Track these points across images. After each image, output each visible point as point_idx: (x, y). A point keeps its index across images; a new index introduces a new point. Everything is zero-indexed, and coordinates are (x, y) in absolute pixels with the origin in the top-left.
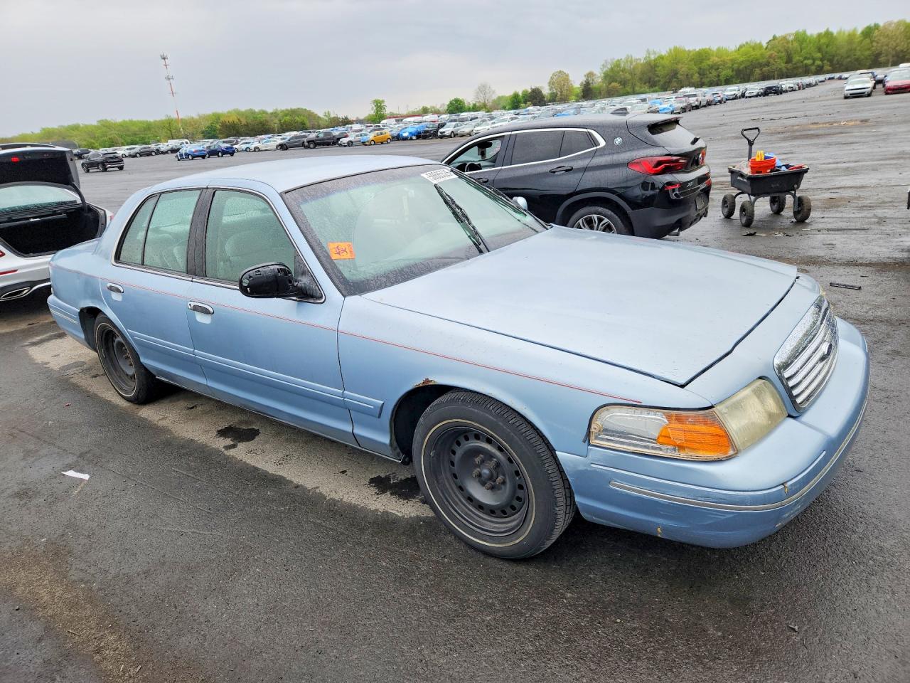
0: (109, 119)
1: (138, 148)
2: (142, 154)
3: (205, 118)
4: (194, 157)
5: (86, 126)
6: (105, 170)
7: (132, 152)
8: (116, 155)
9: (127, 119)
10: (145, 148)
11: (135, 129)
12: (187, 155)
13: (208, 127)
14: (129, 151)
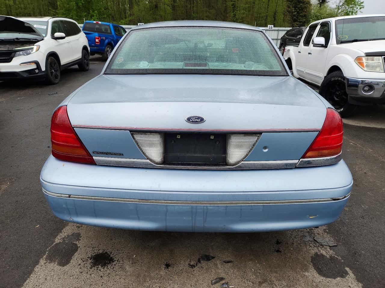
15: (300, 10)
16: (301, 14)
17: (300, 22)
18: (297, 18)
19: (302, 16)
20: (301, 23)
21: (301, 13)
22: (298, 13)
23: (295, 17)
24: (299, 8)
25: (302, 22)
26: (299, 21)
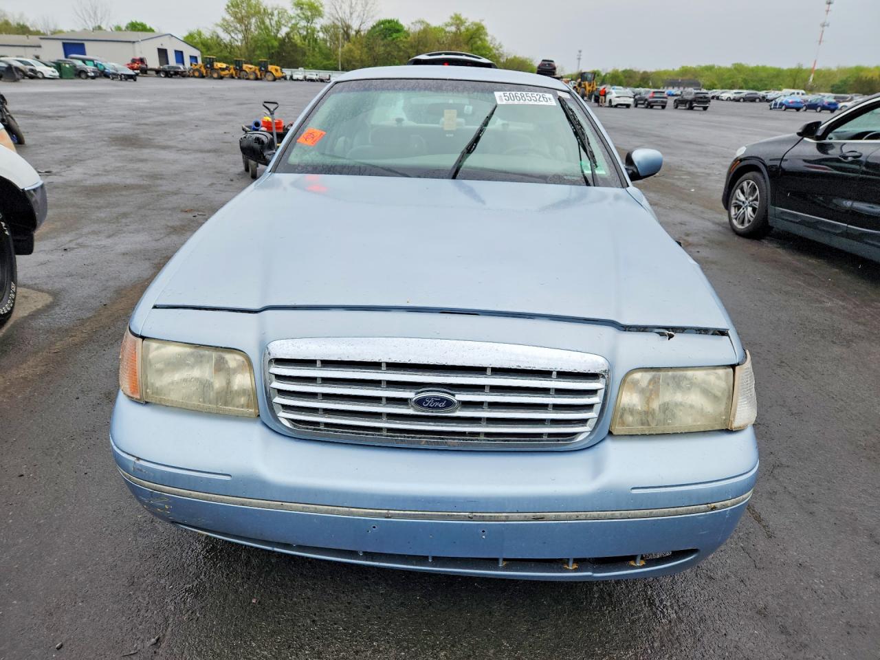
0: (743, 63)
1: (745, 92)
2: (745, 100)
3: (842, 71)
4: (788, 107)
5: (720, 68)
6: (691, 108)
7: (738, 96)
8: (707, 96)
9: (760, 65)
10: (752, 94)
11: (764, 75)
12: (782, 104)
13: (842, 81)
14: (735, 95)
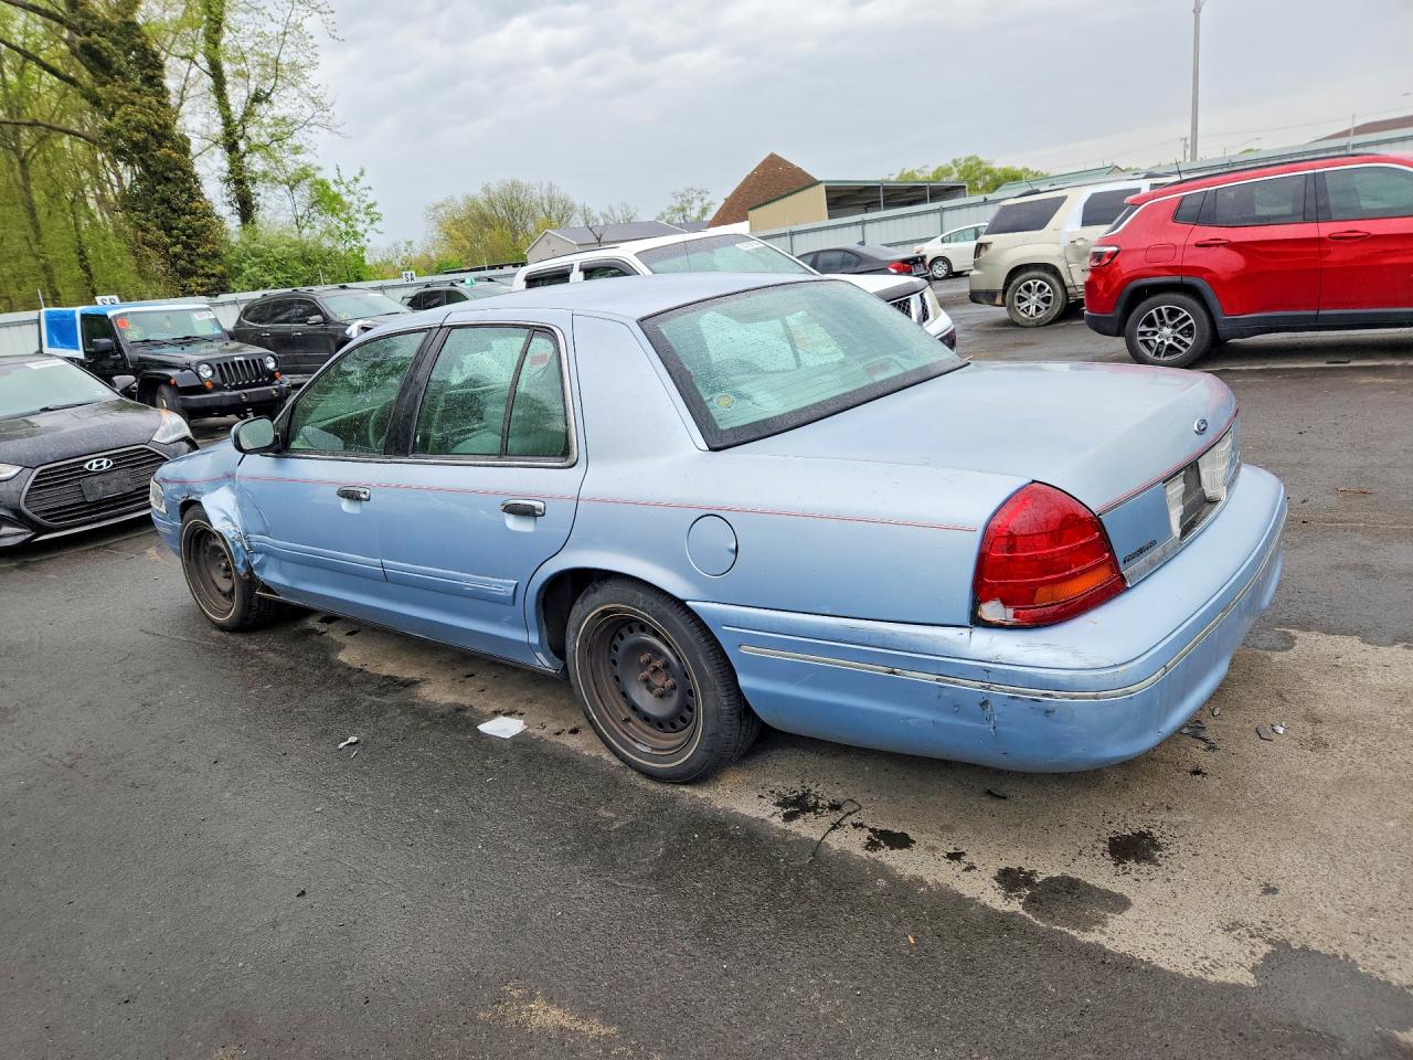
15: (189, 237)
16: (200, 251)
17: (208, 276)
18: (191, 262)
19: (206, 257)
20: (213, 280)
21: (198, 246)
22: (186, 246)
23: (183, 262)
24: (183, 231)
25: (213, 275)
26: (201, 271)
